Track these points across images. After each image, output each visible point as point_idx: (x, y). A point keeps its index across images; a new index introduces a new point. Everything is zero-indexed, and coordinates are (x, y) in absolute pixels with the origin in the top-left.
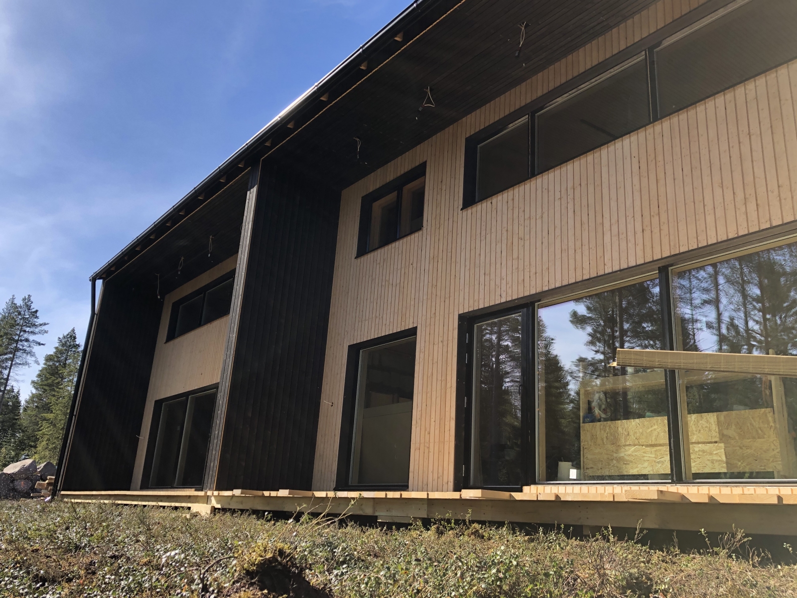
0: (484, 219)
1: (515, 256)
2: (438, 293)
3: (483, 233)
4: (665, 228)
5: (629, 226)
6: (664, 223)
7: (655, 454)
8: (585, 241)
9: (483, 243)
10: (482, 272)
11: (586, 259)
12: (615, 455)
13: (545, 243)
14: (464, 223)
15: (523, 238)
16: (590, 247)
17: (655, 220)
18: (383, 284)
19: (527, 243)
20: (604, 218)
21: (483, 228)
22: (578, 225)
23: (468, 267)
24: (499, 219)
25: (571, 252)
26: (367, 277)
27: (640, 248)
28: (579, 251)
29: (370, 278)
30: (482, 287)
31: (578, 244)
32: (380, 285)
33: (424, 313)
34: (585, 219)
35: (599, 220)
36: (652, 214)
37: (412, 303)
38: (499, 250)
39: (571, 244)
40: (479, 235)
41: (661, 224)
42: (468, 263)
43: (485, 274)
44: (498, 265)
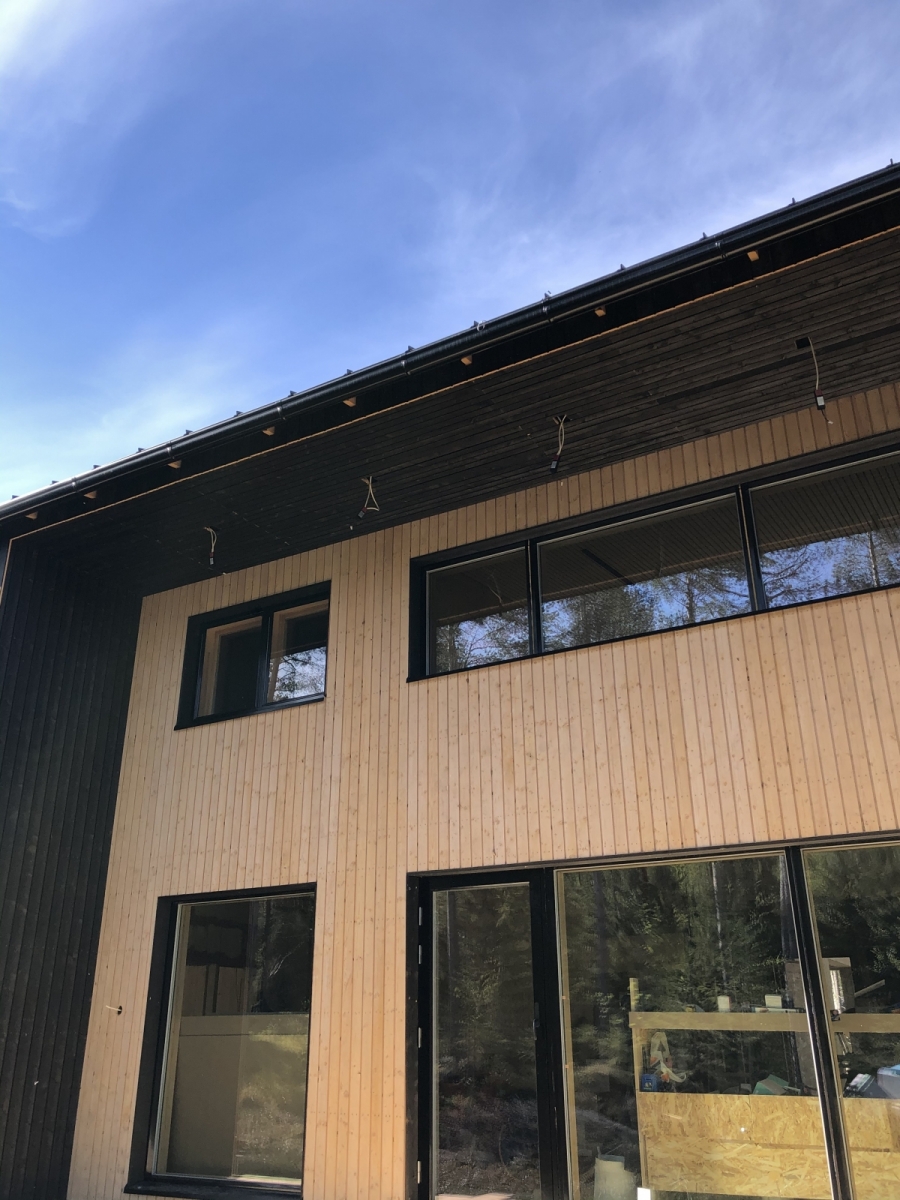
0: (453, 705)
1: (520, 783)
2: (363, 827)
3: (453, 731)
4: (802, 787)
5: (735, 771)
6: (800, 780)
7: (781, 1162)
8: (656, 784)
9: (453, 750)
10: (454, 803)
11: (659, 815)
12: (706, 1157)
13: (579, 773)
14: (413, 706)
15: (533, 754)
16: (666, 796)
17: (784, 771)
18: (239, 788)
19: (542, 767)
20: (689, 750)
21: (453, 722)
22: (640, 754)
23: (423, 788)
24: (484, 711)
25: (631, 798)
26: (202, 768)
27: (759, 813)
28: (644, 799)
29: (209, 773)
30: (454, 830)
31: (643, 786)
32: (231, 788)
33: (333, 859)
34: (652, 745)
35: (680, 753)
36: (777, 760)
37: (305, 835)
38: (486, 768)
39: (629, 783)
40: (444, 733)
41: (795, 781)
42: (423, 780)
43: (460, 806)
44: (487, 795)
